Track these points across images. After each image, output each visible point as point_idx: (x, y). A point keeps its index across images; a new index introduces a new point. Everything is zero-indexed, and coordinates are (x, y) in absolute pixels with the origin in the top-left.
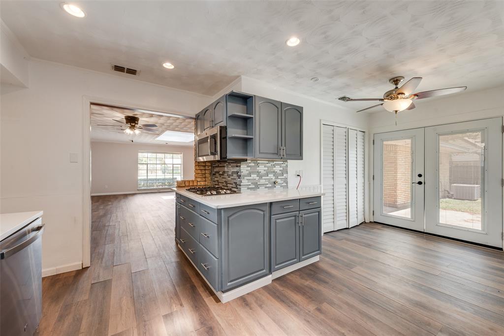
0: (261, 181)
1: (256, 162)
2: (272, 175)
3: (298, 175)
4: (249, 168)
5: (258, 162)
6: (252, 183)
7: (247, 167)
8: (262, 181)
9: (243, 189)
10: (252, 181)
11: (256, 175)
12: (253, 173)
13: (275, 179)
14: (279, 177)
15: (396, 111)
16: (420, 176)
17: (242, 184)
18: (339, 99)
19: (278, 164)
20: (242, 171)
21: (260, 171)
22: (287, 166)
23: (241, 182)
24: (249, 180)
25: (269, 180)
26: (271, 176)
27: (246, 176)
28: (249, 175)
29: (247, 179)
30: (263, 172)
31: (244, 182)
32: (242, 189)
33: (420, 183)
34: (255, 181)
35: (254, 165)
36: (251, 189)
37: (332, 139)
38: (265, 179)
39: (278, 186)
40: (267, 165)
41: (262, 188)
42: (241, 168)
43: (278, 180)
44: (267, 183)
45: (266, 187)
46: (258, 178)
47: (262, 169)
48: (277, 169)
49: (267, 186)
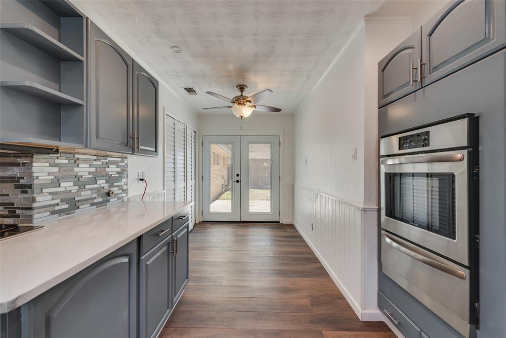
0: (83, 193)
1: (72, 155)
2: (104, 181)
3: (141, 180)
4: (56, 169)
5: (77, 156)
6: (62, 201)
7: (51, 166)
8: (85, 194)
9: (38, 218)
10: (64, 196)
11: (72, 184)
12: (66, 178)
13: (110, 187)
14: (115, 184)
15: (242, 117)
16: (238, 175)
17: (35, 205)
18: (186, 89)
19: (113, 163)
20: (35, 175)
21: (80, 174)
22: (127, 164)
23: (34, 200)
24: (57, 193)
25: (99, 190)
26: (102, 183)
27: (47, 186)
28: (57, 182)
29: (50, 193)
30: (86, 176)
31: (42, 199)
32: (35, 216)
33: (238, 181)
34: (69, 196)
35: (66, 161)
36: (60, 212)
37: (173, 134)
38: (90, 189)
39: (113, 200)
40: (95, 163)
41: (84, 207)
42: (34, 169)
43: (113, 189)
44: (95, 195)
45: (92, 205)
46: (77, 187)
47: (84, 170)
48: (112, 170)
49: (95, 201)
